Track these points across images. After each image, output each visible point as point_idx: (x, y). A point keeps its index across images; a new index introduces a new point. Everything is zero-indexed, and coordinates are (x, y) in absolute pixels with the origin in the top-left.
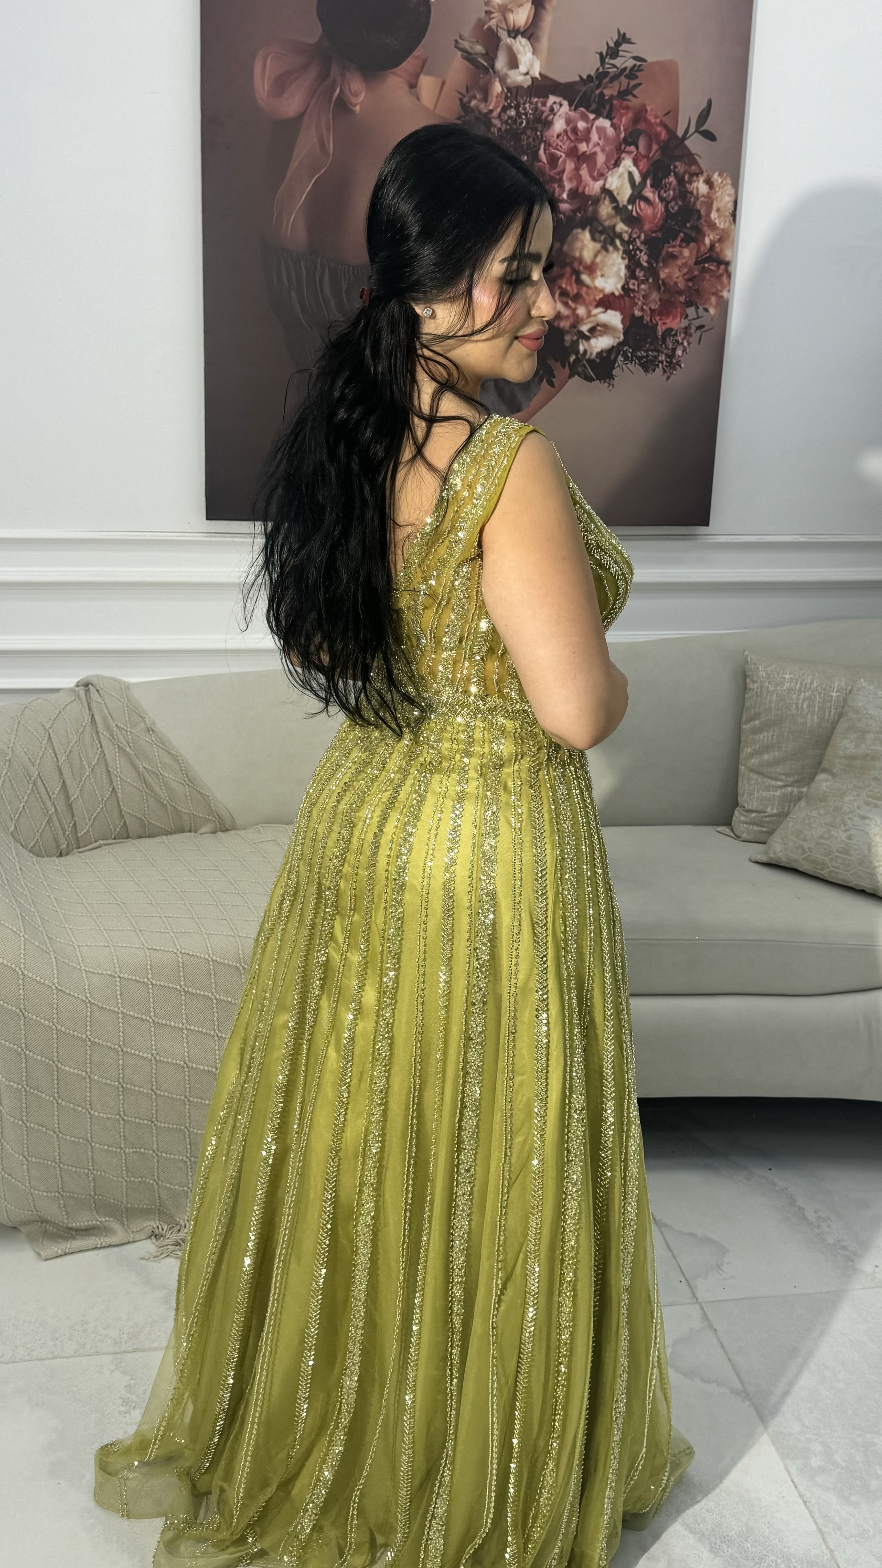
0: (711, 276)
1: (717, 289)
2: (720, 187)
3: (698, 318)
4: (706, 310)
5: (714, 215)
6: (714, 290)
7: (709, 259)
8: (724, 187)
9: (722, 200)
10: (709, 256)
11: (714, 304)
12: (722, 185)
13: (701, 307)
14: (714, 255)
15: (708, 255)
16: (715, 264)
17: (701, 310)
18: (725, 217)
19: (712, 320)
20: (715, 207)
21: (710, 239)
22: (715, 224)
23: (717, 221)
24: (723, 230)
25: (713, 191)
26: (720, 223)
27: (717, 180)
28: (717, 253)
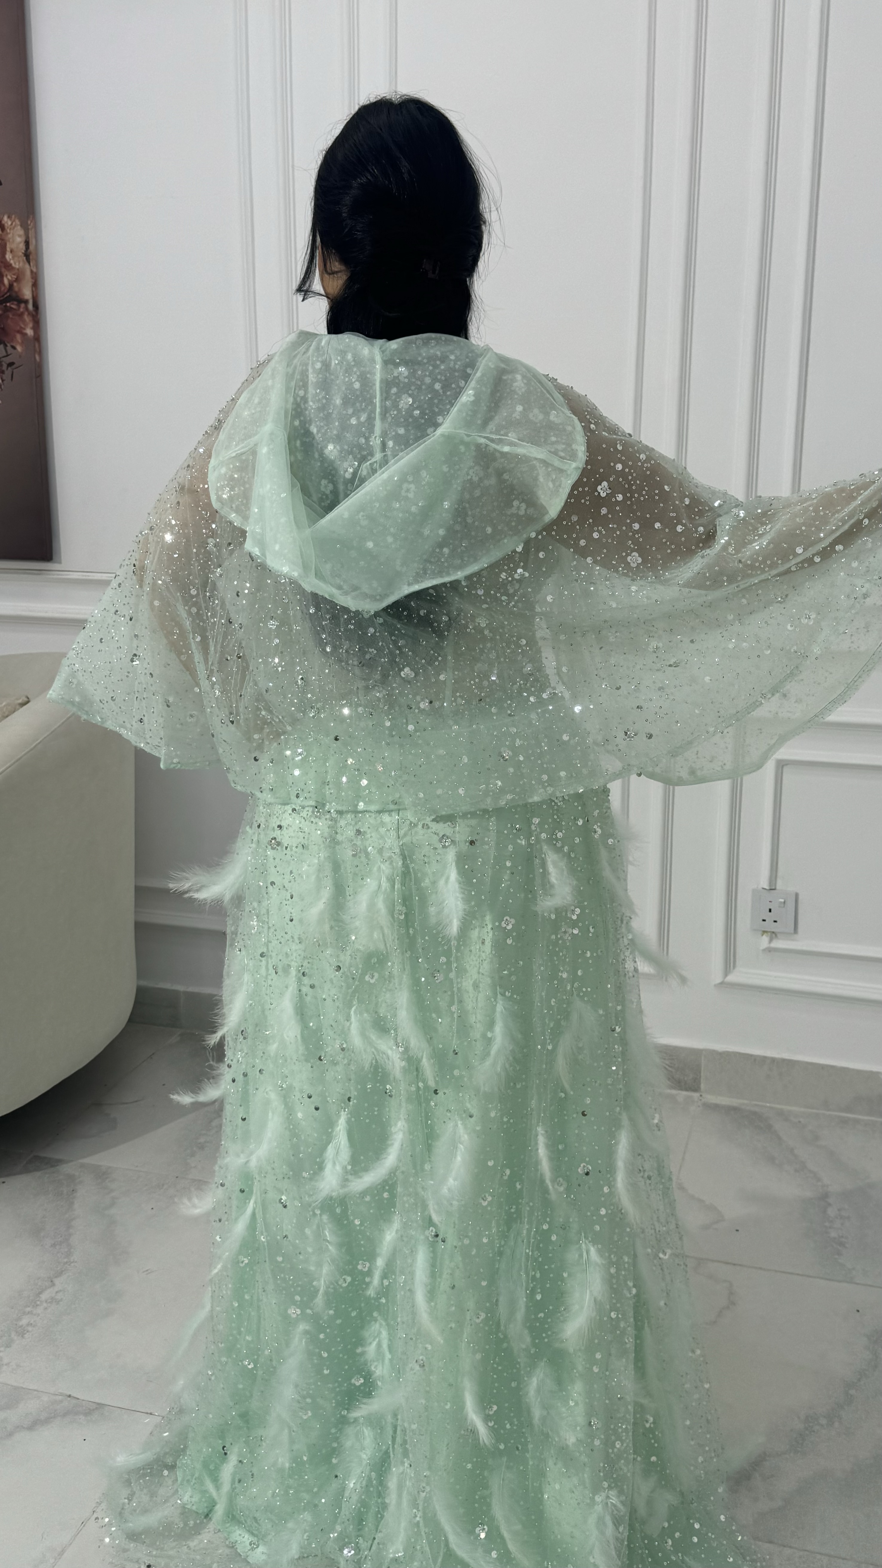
0: (13, 315)
1: (21, 327)
2: (10, 229)
3: (7, 355)
4: (14, 348)
5: (8, 256)
6: (18, 328)
7: (10, 299)
8: (14, 228)
9: (13, 241)
10: (10, 296)
11: (20, 341)
12: (12, 227)
13: (8, 345)
14: (14, 294)
15: (8, 294)
16: (15, 303)
17: (9, 348)
18: (19, 257)
19: (20, 357)
20: (8, 249)
21: (8, 279)
22: (11, 265)
23: (12, 262)
24: (18, 269)
25: (5, 233)
26: (15, 264)
27: (7, 222)
28: (16, 292)
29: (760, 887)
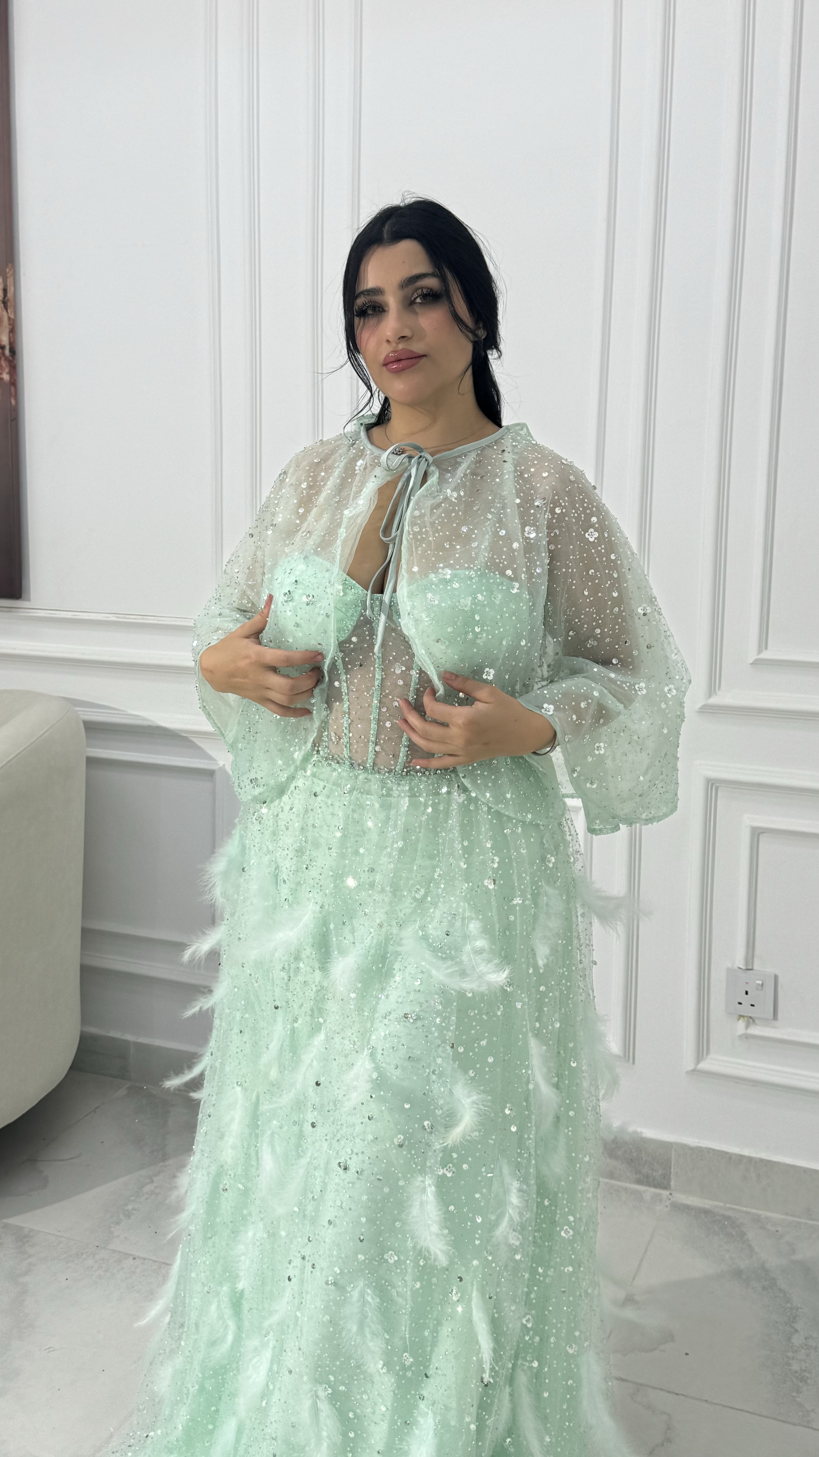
29: (736, 966)
